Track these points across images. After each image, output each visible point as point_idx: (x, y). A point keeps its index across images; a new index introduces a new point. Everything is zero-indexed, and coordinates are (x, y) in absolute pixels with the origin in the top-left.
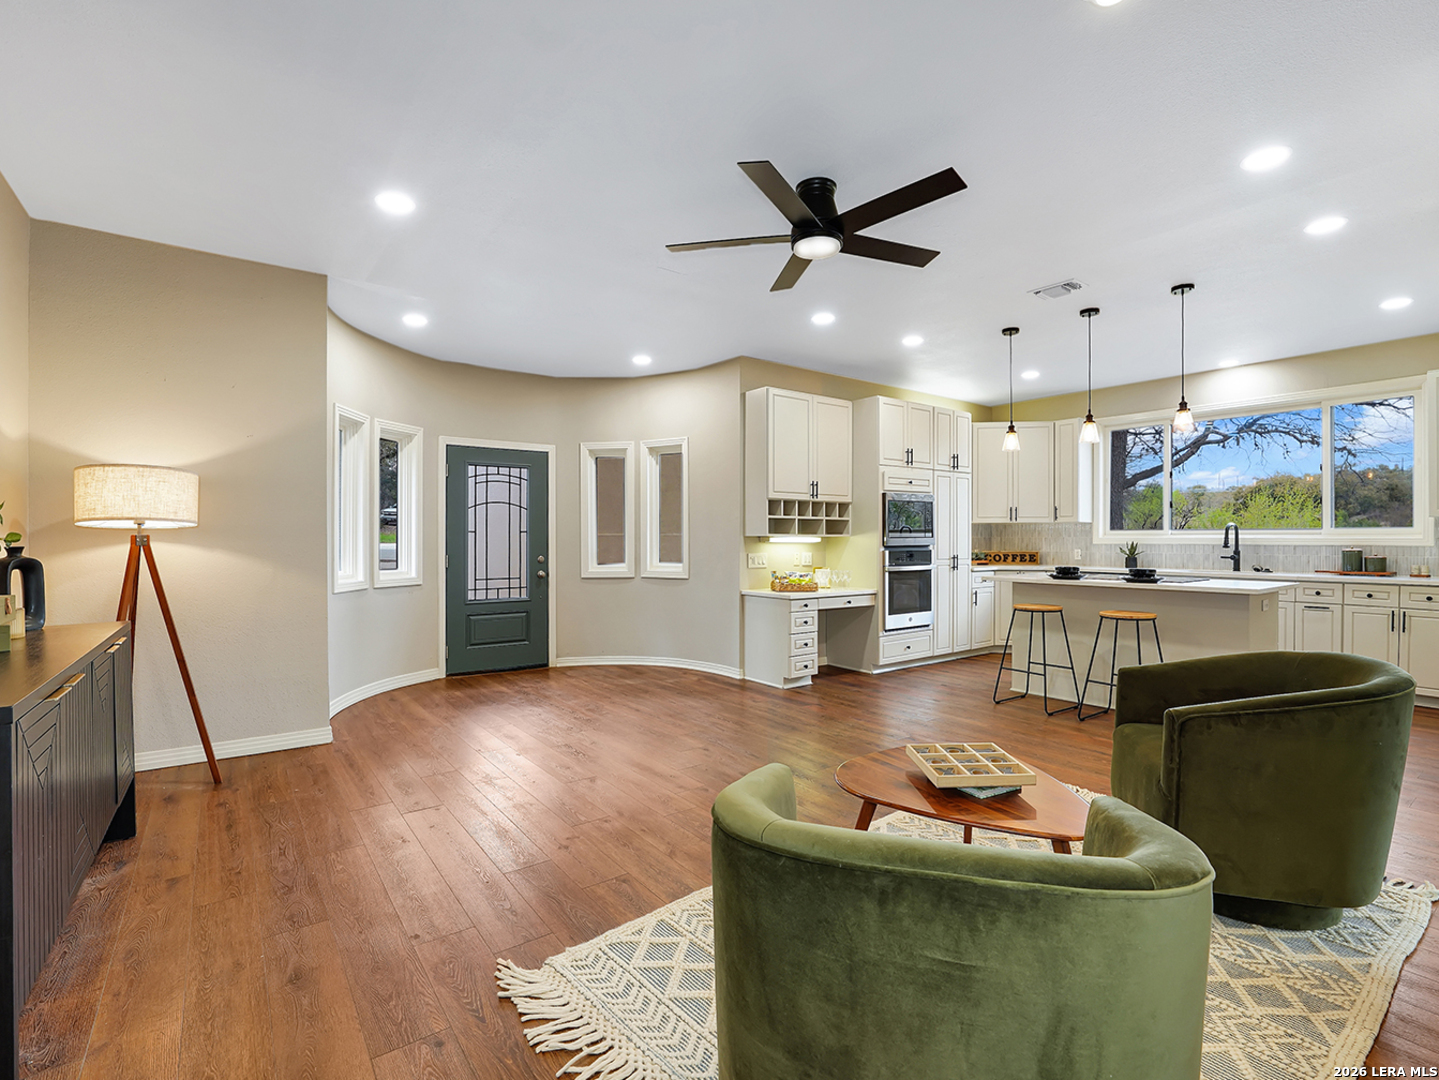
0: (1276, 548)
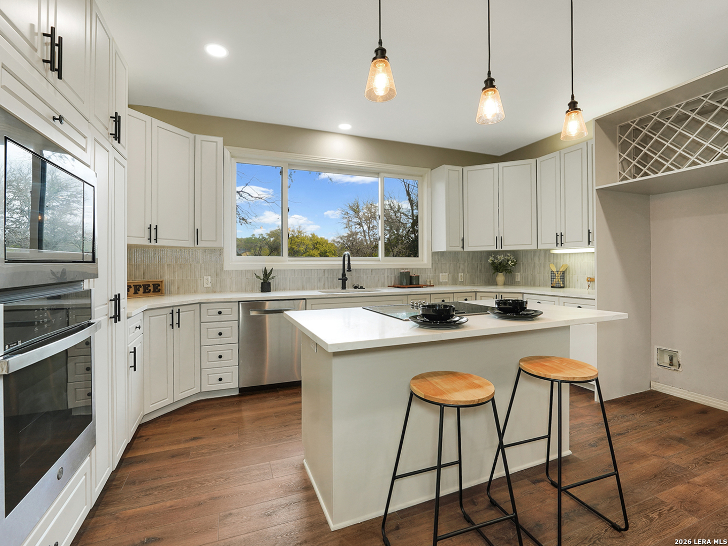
0: (362, 271)
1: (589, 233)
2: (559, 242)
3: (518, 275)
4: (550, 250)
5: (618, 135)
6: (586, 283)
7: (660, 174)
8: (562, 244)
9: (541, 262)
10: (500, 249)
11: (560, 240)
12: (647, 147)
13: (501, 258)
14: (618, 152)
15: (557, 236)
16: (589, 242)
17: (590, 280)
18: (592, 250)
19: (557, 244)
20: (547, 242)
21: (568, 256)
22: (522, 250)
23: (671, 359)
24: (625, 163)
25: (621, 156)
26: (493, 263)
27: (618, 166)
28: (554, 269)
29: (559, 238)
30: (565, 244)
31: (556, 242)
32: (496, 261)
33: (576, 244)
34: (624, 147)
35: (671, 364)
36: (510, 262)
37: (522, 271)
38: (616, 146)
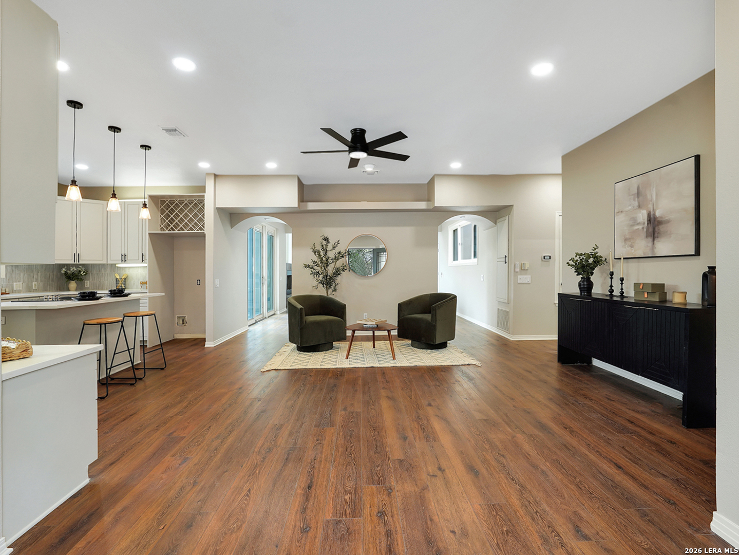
1: (143, 255)
2: (123, 259)
3: (87, 283)
4: (115, 264)
5: (160, 204)
6: (140, 285)
7: (176, 231)
8: (125, 261)
9: (107, 272)
10: (78, 263)
11: (124, 258)
12: (174, 214)
13: (73, 269)
14: (159, 214)
15: (122, 255)
16: (143, 261)
17: (142, 283)
18: (146, 265)
19: (122, 261)
20: (114, 258)
21: (128, 269)
22: (92, 264)
23: (183, 321)
24: (162, 221)
25: (161, 216)
26: (66, 273)
27: (160, 221)
28: (118, 277)
29: (123, 257)
30: (127, 261)
31: (121, 259)
32: (68, 272)
33: (134, 261)
34: (162, 212)
35: (183, 324)
36: (82, 272)
37: (91, 280)
38: (158, 210)
